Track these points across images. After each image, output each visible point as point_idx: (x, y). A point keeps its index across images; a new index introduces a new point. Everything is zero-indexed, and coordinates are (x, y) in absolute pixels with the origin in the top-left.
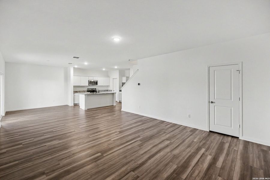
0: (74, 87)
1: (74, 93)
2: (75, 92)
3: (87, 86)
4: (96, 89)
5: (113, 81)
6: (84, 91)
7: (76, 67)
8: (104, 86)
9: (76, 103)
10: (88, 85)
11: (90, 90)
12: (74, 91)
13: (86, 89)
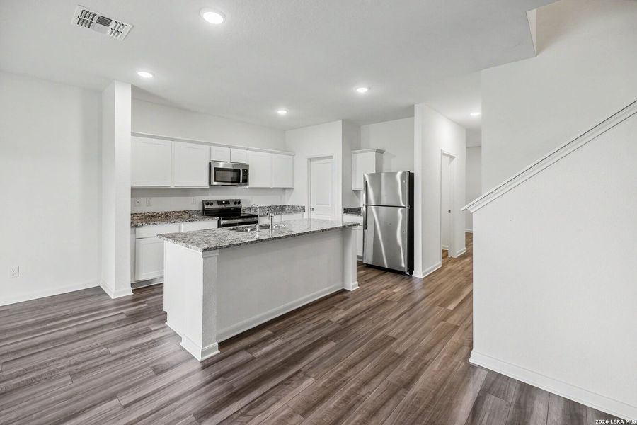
0: (136, 191)
1: (134, 226)
2: (140, 219)
3: (203, 189)
4: (238, 202)
5: (309, 169)
6: (185, 212)
7: (145, 75)
8: (274, 189)
9: (144, 276)
10: (206, 185)
11: (216, 206)
12: (133, 215)
13: (195, 204)
